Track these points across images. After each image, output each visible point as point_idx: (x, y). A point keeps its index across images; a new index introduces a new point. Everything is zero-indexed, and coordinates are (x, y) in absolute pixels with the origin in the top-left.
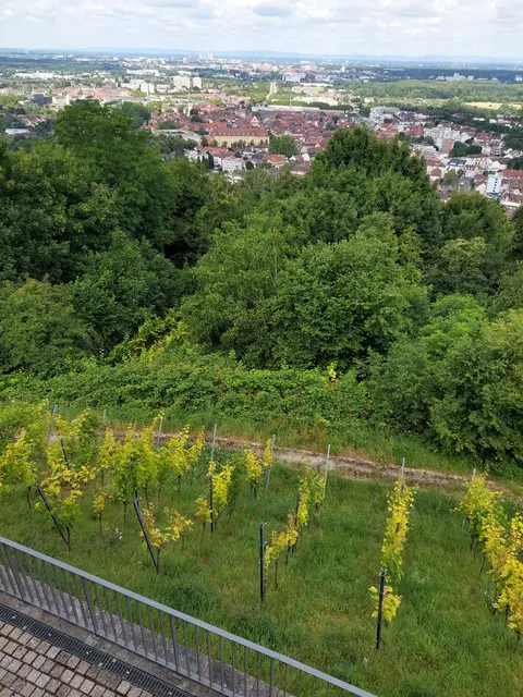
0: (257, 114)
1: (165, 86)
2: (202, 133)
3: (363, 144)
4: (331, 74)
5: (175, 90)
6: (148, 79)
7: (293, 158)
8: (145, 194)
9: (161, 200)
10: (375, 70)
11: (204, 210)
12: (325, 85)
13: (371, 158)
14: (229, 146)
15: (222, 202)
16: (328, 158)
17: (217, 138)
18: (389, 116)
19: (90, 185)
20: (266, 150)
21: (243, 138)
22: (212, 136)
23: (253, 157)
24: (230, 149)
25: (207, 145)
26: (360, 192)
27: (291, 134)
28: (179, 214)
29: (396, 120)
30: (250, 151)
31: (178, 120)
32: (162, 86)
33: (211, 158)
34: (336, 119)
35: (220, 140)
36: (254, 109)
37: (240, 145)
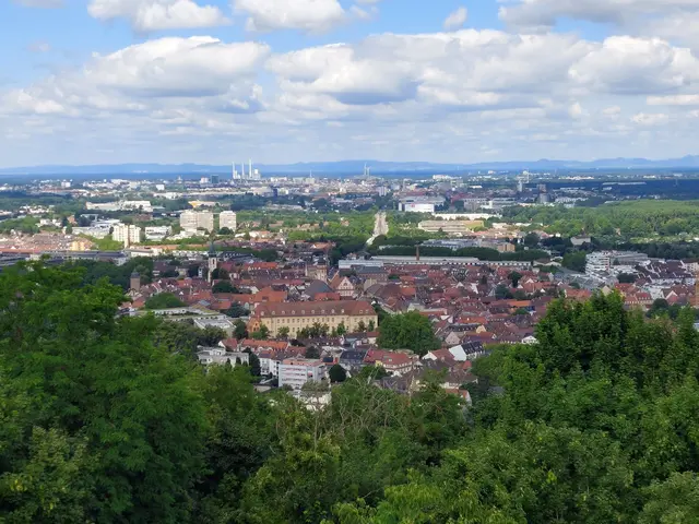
0: (349, 274)
1: (163, 229)
2: (235, 312)
3: (616, 327)
4: (495, 195)
5: (183, 235)
6: (126, 217)
7: (430, 355)
8: (143, 446)
9: (174, 458)
10: (586, 185)
11: (263, 476)
12: (487, 216)
13: (639, 355)
14: (293, 334)
15: (305, 455)
16: (543, 359)
17: (266, 322)
18: (628, 270)
19: (28, 433)
20: (372, 340)
21: (322, 321)
22: (258, 317)
23: (344, 356)
24: (294, 343)
25: (246, 336)
26: (629, 428)
27: (422, 309)
28: (206, 487)
29: (643, 276)
30: (337, 344)
31: (186, 290)
32: (156, 229)
33: (254, 361)
34: (515, 278)
35: (273, 325)
36: (343, 265)
37: (316, 333)
